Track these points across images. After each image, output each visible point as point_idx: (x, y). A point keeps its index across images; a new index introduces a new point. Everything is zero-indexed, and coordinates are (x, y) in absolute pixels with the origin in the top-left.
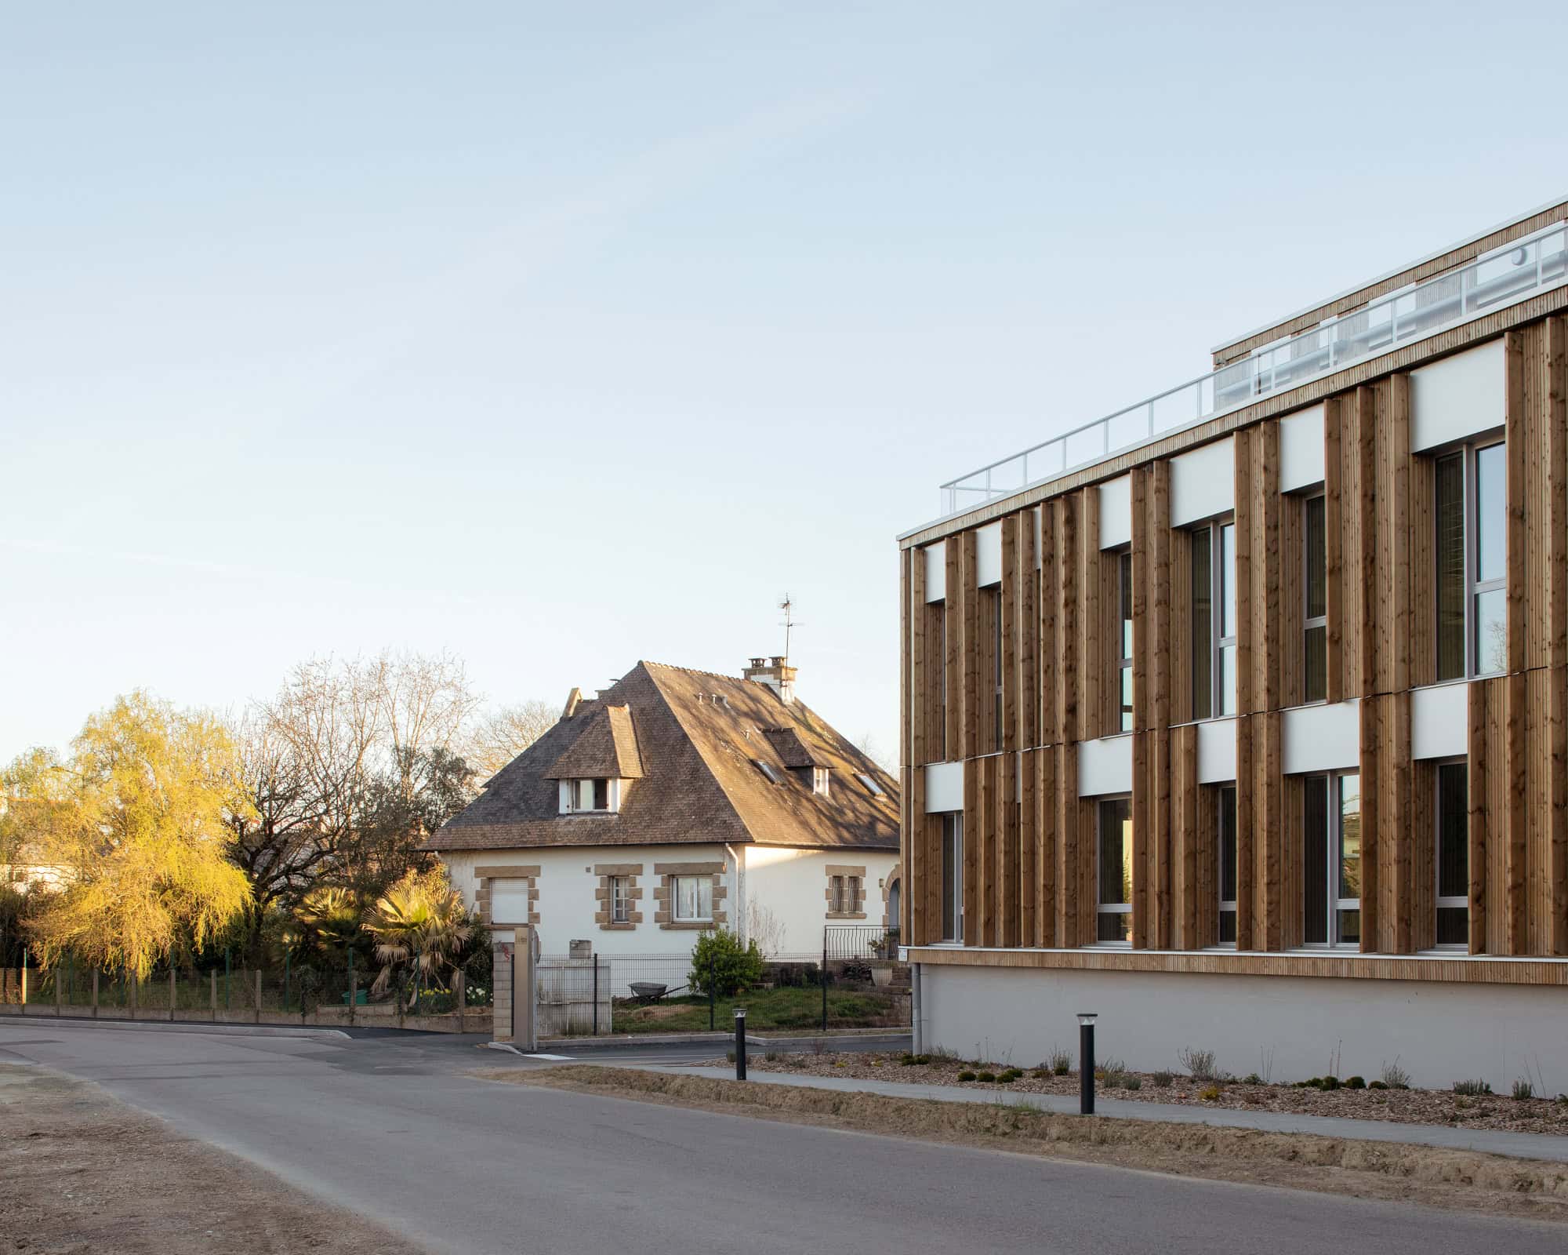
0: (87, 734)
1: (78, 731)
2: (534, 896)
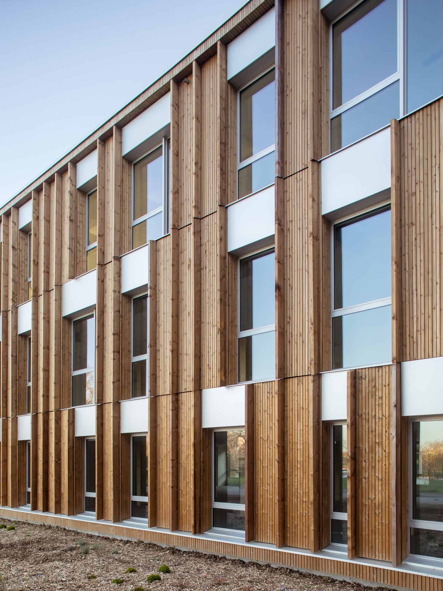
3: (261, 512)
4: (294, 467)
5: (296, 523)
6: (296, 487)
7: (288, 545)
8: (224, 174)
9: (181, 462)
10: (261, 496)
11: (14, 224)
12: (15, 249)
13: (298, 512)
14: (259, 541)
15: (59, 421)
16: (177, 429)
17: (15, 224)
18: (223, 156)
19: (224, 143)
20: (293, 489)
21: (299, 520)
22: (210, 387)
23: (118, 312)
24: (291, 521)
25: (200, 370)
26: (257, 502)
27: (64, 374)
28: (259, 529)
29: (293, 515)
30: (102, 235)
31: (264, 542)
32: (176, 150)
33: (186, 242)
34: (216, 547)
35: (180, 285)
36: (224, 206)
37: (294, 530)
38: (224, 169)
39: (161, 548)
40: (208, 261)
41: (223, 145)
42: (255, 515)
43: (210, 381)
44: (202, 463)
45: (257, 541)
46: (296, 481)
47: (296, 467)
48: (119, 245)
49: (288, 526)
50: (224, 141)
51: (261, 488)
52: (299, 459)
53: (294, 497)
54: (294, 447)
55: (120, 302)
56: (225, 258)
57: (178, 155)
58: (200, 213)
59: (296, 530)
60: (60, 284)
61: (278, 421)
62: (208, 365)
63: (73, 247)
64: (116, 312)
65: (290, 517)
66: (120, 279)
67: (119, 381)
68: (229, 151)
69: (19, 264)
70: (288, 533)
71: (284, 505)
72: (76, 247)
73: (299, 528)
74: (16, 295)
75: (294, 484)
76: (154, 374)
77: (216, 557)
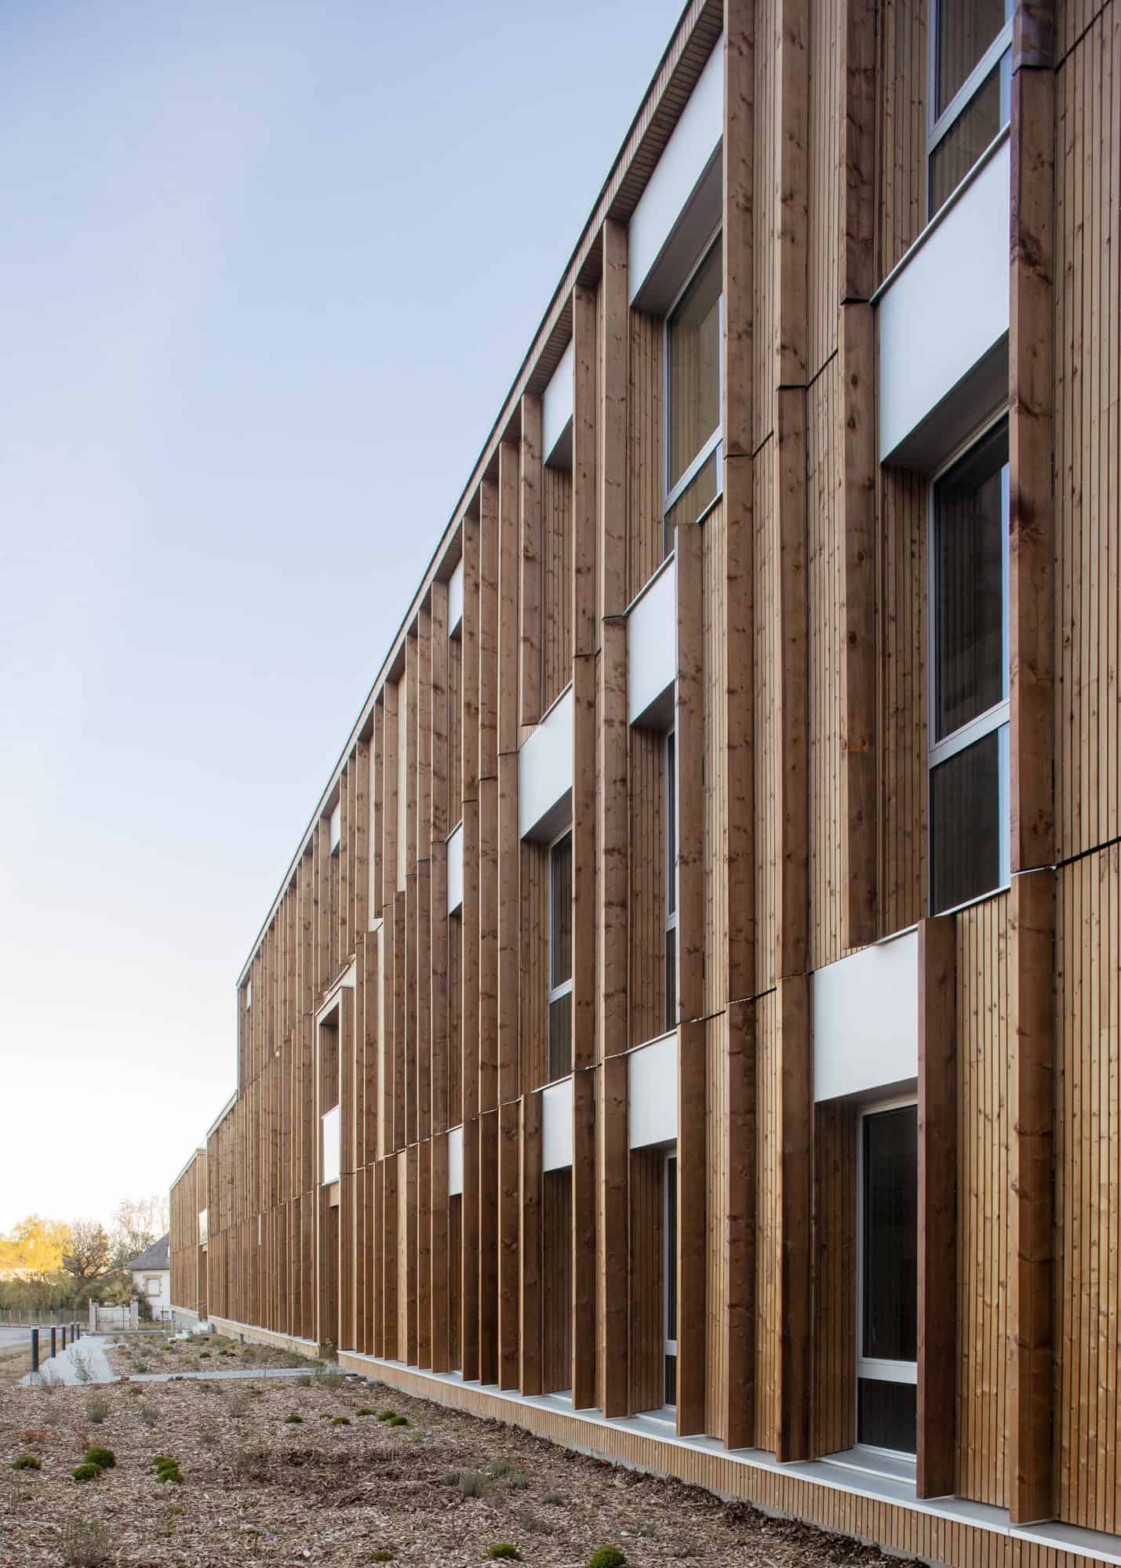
0: (16, 1228)
1: (14, 1227)
2: (160, 1285)
3: (979, 1391)
4: (1086, 1209)
5: (1092, 1433)
6: (1094, 1290)
7: (1064, 1519)
8: (863, 182)
9: (761, 1225)
10: (980, 1328)
11: (438, 626)
12: (439, 692)
13: (1100, 1390)
14: (971, 1497)
15: (513, 1132)
16: (749, 1117)
17: (441, 625)
18: (864, 117)
19: (866, 70)
20: (1085, 1298)
21: (1102, 1422)
22: (833, 959)
23: (618, 784)
24: (1074, 1427)
25: (808, 904)
26: (966, 1351)
27: (527, 1000)
28: (970, 1451)
29: (1083, 1400)
30: (589, 569)
31: (985, 1500)
32: (741, 192)
33: (771, 486)
34: (837, 1509)
35: (758, 638)
36: (868, 301)
37: (1083, 1460)
38: (865, 168)
39: (716, 1502)
40: (826, 522)
41: (861, 80)
42: (958, 1400)
43: (835, 936)
44: (813, 1222)
45: (963, 1495)
46: (1094, 1265)
47: (1095, 1209)
48: (622, 578)
49: (1065, 1444)
50: (865, 62)
51: (980, 1299)
52: (1104, 1180)
53: (1085, 1331)
54: (1086, 1133)
55: (626, 754)
56: (871, 486)
57: (748, 210)
58: (804, 366)
59: (1092, 1462)
60: (514, 750)
61: (1021, 1032)
62: (830, 882)
63: (537, 633)
64: (615, 782)
65: (1071, 1408)
66: (626, 681)
67: (625, 991)
68: (890, 95)
69: (451, 728)
70: (1065, 1471)
71: (1053, 1362)
72: (545, 632)
73: (1101, 1451)
74: (444, 812)
75: (1085, 1279)
76: (697, 950)
77: (848, 1544)
